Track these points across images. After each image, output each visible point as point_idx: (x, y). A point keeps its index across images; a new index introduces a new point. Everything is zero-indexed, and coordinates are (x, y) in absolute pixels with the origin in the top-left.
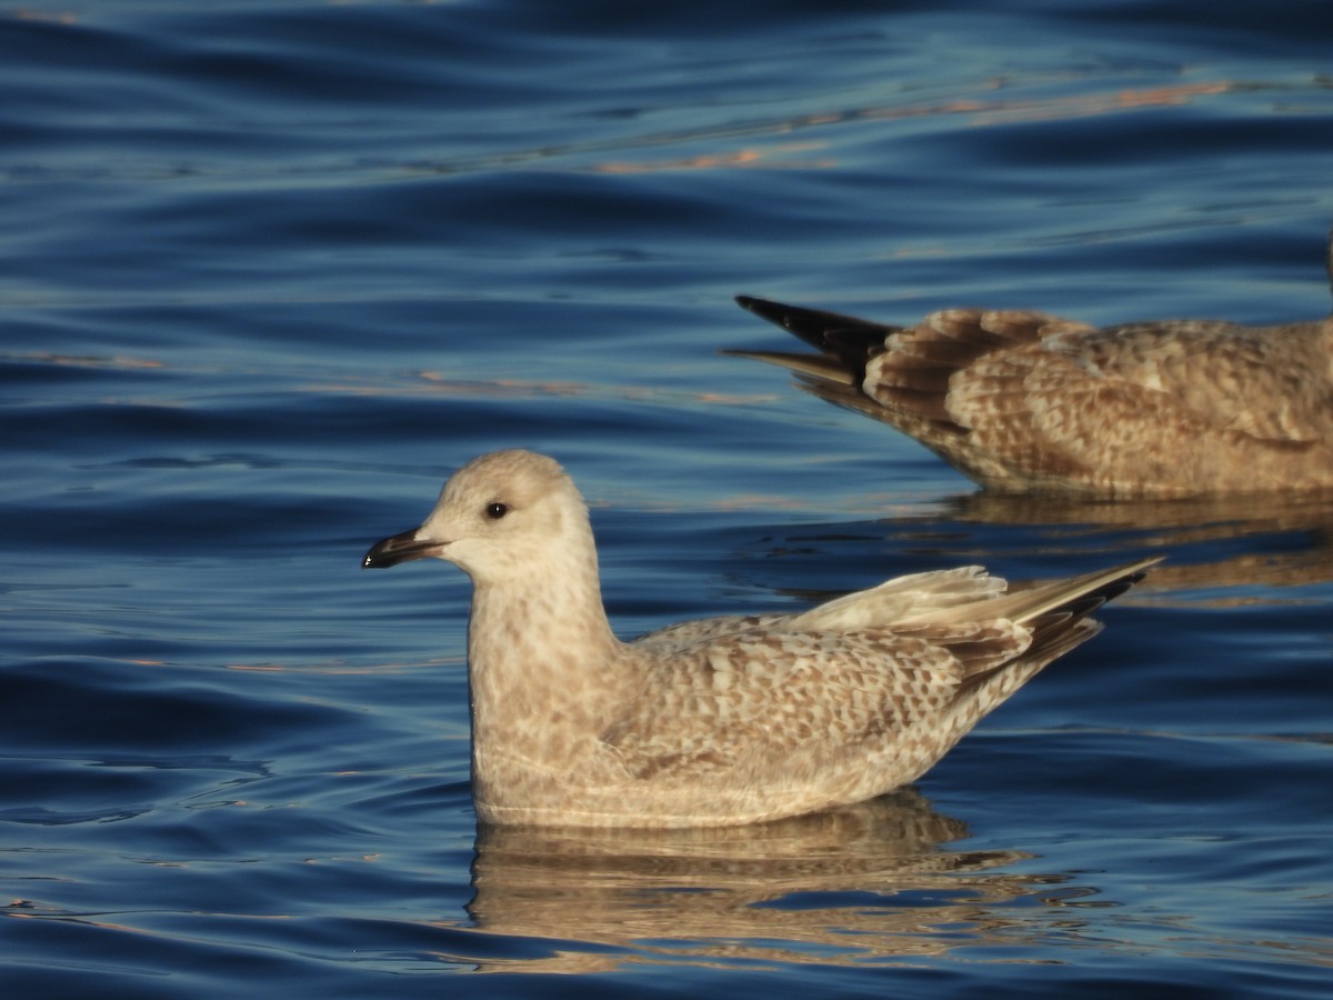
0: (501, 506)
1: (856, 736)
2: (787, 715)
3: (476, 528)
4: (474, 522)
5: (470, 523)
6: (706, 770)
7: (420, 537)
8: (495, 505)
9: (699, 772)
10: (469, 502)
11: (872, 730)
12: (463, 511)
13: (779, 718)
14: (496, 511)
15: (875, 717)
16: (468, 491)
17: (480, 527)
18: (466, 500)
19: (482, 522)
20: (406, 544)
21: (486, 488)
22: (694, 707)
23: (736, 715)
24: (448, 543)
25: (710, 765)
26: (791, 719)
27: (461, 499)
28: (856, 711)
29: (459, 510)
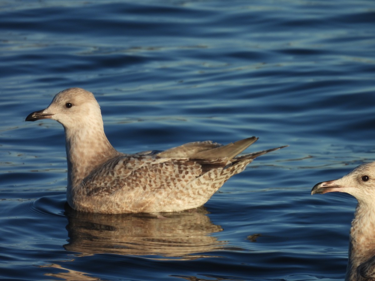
0: (71, 104)
1: (155, 189)
2: (133, 180)
3: (62, 111)
4: (62, 108)
5: (60, 109)
6: (106, 195)
7: (45, 112)
8: (69, 103)
9: (104, 195)
10: (60, 102)
11: (162, 187)
12: (58, 105)
13: (130, 181)
14: (68, 106)
15: (163, 184)
16: (60, 99)
17: (63, 110)
18: (59, 101)
19: (64, 109)
20: (41, 114)
21: (67, 98)
22: (108, 174)
23: (118, 177)
24: (53, 114)
25: (107, 193)
26: (134, 182)
27: (58, 101)
28: (156, 181)
29: (57, 104)
